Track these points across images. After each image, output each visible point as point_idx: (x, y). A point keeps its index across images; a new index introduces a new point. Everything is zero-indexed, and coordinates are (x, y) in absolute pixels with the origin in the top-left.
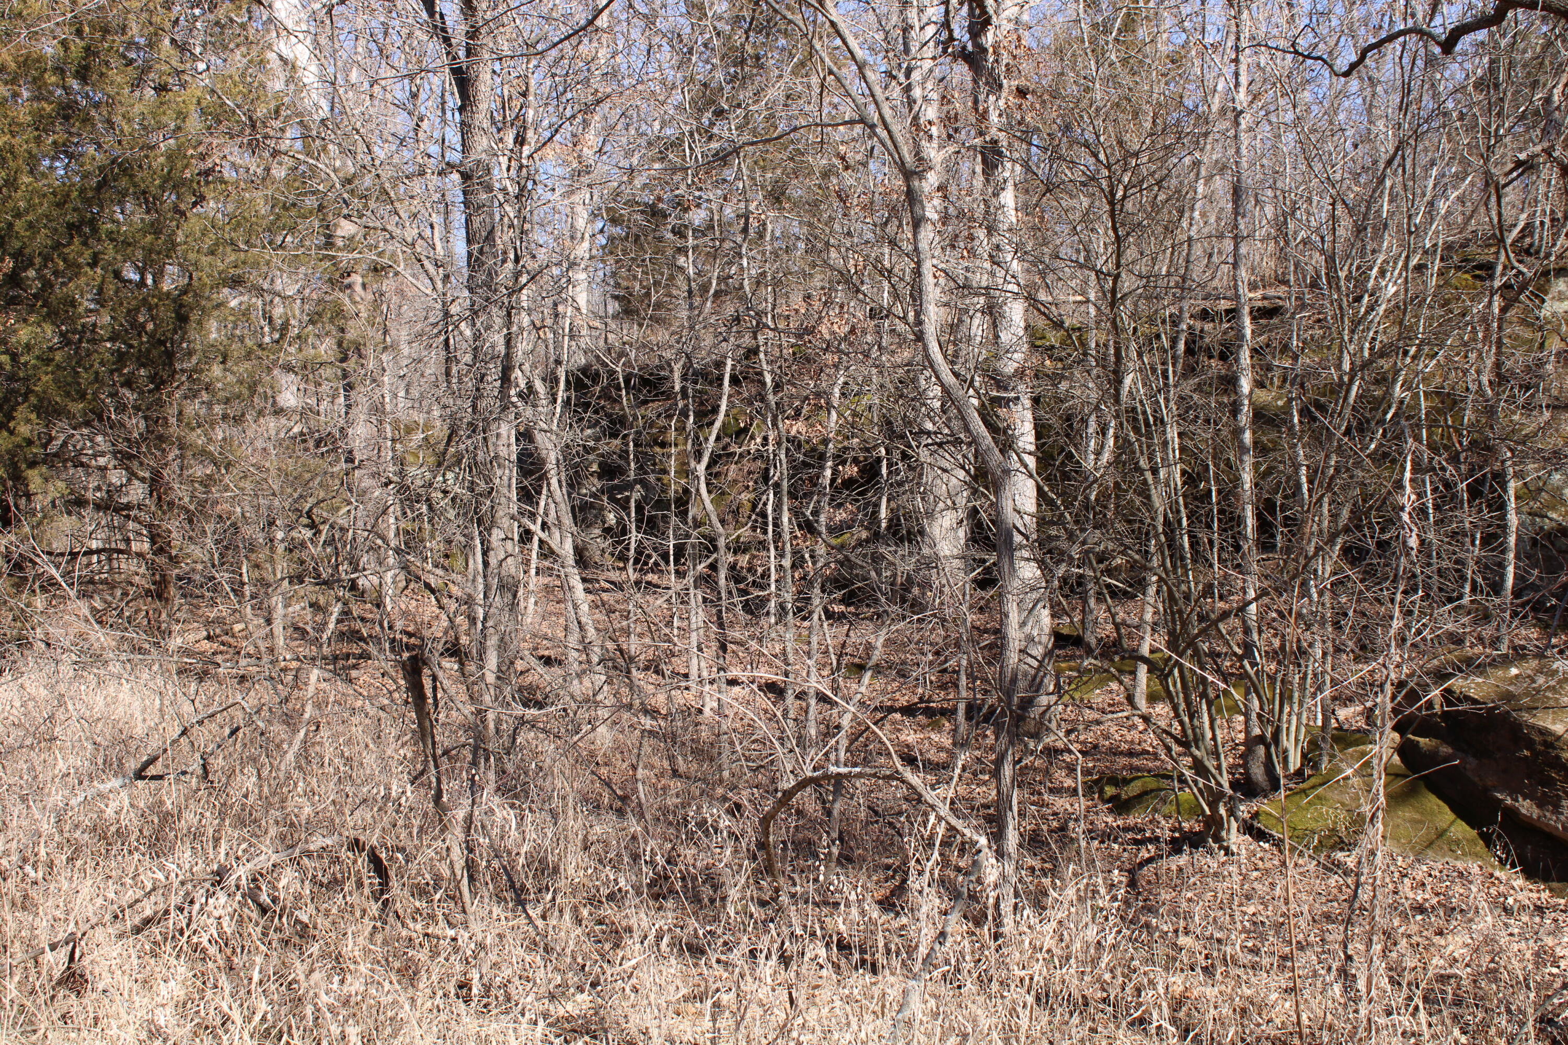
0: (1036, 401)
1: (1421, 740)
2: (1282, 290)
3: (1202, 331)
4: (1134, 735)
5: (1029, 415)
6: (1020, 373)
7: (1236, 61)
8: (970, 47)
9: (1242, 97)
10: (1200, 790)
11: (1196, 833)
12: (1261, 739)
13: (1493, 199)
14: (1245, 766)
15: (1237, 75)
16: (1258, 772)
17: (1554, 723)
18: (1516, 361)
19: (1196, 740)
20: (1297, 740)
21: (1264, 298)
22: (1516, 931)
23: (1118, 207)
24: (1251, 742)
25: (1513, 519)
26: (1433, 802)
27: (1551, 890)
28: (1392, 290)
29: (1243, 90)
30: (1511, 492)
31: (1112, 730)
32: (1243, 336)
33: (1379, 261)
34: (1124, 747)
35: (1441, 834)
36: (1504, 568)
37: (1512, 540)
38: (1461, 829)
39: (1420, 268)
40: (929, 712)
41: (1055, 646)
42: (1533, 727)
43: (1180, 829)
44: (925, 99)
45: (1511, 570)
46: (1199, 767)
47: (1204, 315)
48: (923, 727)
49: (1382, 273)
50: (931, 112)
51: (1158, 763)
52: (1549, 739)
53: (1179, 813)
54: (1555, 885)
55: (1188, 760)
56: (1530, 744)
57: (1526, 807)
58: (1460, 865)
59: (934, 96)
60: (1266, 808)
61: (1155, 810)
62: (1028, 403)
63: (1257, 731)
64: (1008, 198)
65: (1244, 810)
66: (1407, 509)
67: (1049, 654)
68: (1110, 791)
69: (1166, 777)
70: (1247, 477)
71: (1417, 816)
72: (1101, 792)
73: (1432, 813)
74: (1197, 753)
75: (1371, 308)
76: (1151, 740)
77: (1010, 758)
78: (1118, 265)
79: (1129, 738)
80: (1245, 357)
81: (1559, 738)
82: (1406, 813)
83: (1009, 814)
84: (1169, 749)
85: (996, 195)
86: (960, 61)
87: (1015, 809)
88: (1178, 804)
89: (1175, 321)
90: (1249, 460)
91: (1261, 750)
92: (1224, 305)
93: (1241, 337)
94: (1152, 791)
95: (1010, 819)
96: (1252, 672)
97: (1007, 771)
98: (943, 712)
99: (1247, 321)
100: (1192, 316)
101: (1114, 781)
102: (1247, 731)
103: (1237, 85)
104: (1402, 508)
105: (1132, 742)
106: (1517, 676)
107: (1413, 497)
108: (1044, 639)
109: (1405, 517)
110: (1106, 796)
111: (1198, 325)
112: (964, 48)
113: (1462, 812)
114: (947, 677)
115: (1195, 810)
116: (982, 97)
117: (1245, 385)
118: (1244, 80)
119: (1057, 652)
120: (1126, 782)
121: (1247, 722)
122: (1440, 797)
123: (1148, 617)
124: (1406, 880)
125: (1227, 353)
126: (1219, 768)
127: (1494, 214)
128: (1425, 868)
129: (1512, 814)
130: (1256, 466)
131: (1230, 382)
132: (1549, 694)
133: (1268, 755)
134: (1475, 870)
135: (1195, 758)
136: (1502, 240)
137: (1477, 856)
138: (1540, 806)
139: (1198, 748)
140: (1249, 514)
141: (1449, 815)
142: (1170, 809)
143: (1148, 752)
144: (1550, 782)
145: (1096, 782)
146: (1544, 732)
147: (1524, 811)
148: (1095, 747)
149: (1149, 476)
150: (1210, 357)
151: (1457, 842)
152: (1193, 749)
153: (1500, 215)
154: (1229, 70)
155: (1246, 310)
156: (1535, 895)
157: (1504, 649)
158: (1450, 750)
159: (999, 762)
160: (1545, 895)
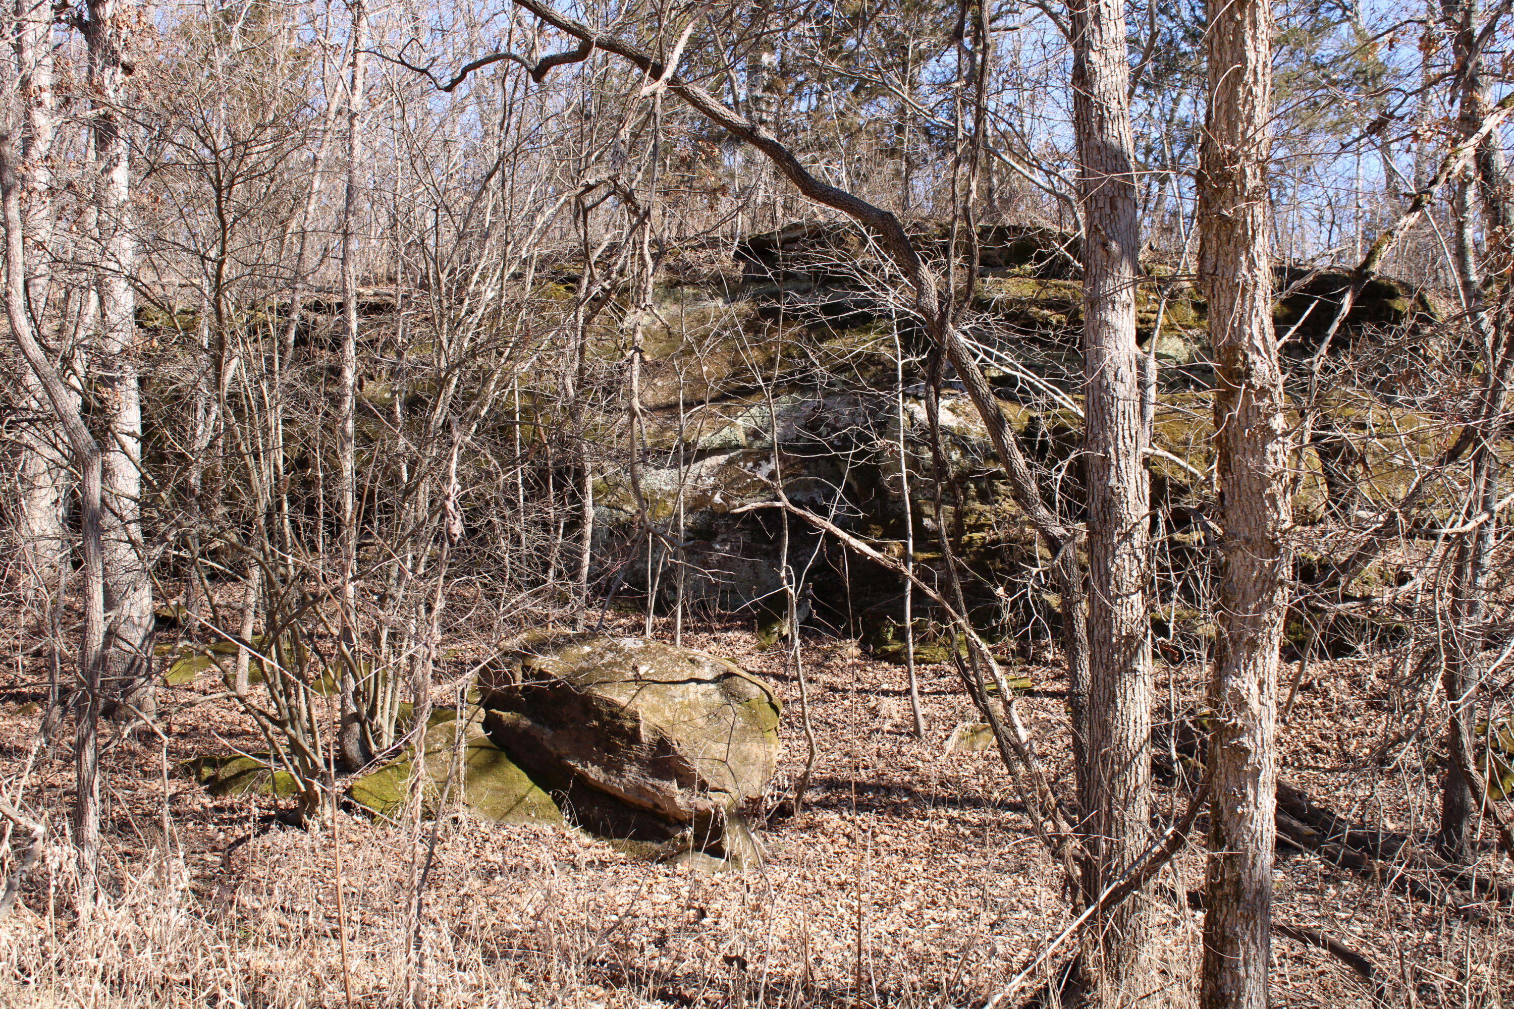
0: (141, 381)
1: (504, 714)
2: (391, 289)
3: (315, 322)
4: (235, 716)
5: (134, 395)
6: (125, 352)
7: (353, 64)
8: (86, 17)
9: (358, 101)
10: (296, 768)
11: (292, 810)
12: (356, 717)
13: (581, 217)
14: (341, 743)
15: (354, 78)
16: (353, 749)
17: (619, 695)
18: (602, 367)
19: (292, 720)
20: (391, 718)
21: (376, 294)
22: (583, 885)
23: (225, 194)
24: (347, 720)
25: (590, 512)
26: (513, 771)
27: (614, 846)
28: (490, 295)
29: (358, 93)
30: (589, 487)
31: (213, 712)
32: (349, 329)
33: (480, 267)
34: (225, 728)
35: (520, 800)
36: (581, 555)
37: (588, 529)
38: (538, 795)
39: (517, 277)
40: (20, 698)
41: (156, 629)
42: (601, 699)
43: (276, 807)
44: (38, 63)
45: (587, 558)
46: (295, 747)
47: (317, 307)
48: (12, 713)
49: (483, 277)
50: (44, 78)
51: (257, 743)
52: (615, 710)
53: (275, 791)
54: (616, 841)
55: (285, 740)
56: (598, 715)
57: (594, 772)
58: (535, 827)
59: (48, 61)
60: (359, 783)
61: (252, 789)
62: (134, 384)
63: (354, 709)
64: (121, 175)
65: (339, 785)
66: (452, 499)
67: (149, 636)
68: (207, 772)
69: (265, 756)
70: (348, 465)
71: (499, 785)
72: (199, 773)
73: (512, 781)
74: (292, 732)
75: (470, 312)
76: (249, 723)
77: (92, 743)
78: (223, 252)
79: (229, 719)
80: (350, 348)
81: (623, 709)
82: (488, 784)
83: (90, 800)
84: (265, 729)
85: (107, 171)
86: (75, 29)
87: (96, 794)
88: (274, 783)
89: (285, 310)
90: (350, 448)
91: (356, 727)
92: (337, 299)
93: (347, 330)
94: (249, 770)
95: (90, 805)
96: (348, 653)
97: (89, 755)
98: (35, 697)
99: (353, 315)
100: (305, 307)
101: (212, 762)
102: (342, 710)
103: (353, 87)
104: (447, 497)
105: (232, 723)
106: (589, 654)
107: (458, 487)
108: (146, 621)
109: (450, 506)
110: (204, 778)
111: (311, 316)
112: (80, 16)
113: (541, 779)
114: (41, 662)
115: (292, 788)
116: (97, 70)
117: (349, 376)
118: (359, 83)
119: (159, 634)
120: (224, 762)
121: (343, 701)
122: (519, 767)
123: (252, 599)
124: (488, 845)
125: (337, 344)
126: (314, 746)
127: (582, 232)
128: (505, 832)
129: (582, 778)
130: (359, 454)
131: (336, 372)
132: (616, 670)
133: (363, 732)
134: (550, 832)
135: (290, 736)
136: (587, 257)
137: (551, 818)
138: (606, 771)
139: (294, 727)
140: (349, 501)
141: (527, 782)
142: (266, 787)
143: (248, 733)
144: (613, 749)
145: (194, 764)
146: (610, 704)
147: (592, 776)
148: (195, 728)
149: (250, 461)
150: (322, 348)
151: (532, 806)
152: (289, 728)
153: (586, 233)
154: (346, 72)
155: (353, 304)
156: (600, 851)
157: (580, 629)
158: (529, 723)
159: (80, 746)
160: (609, 851)
